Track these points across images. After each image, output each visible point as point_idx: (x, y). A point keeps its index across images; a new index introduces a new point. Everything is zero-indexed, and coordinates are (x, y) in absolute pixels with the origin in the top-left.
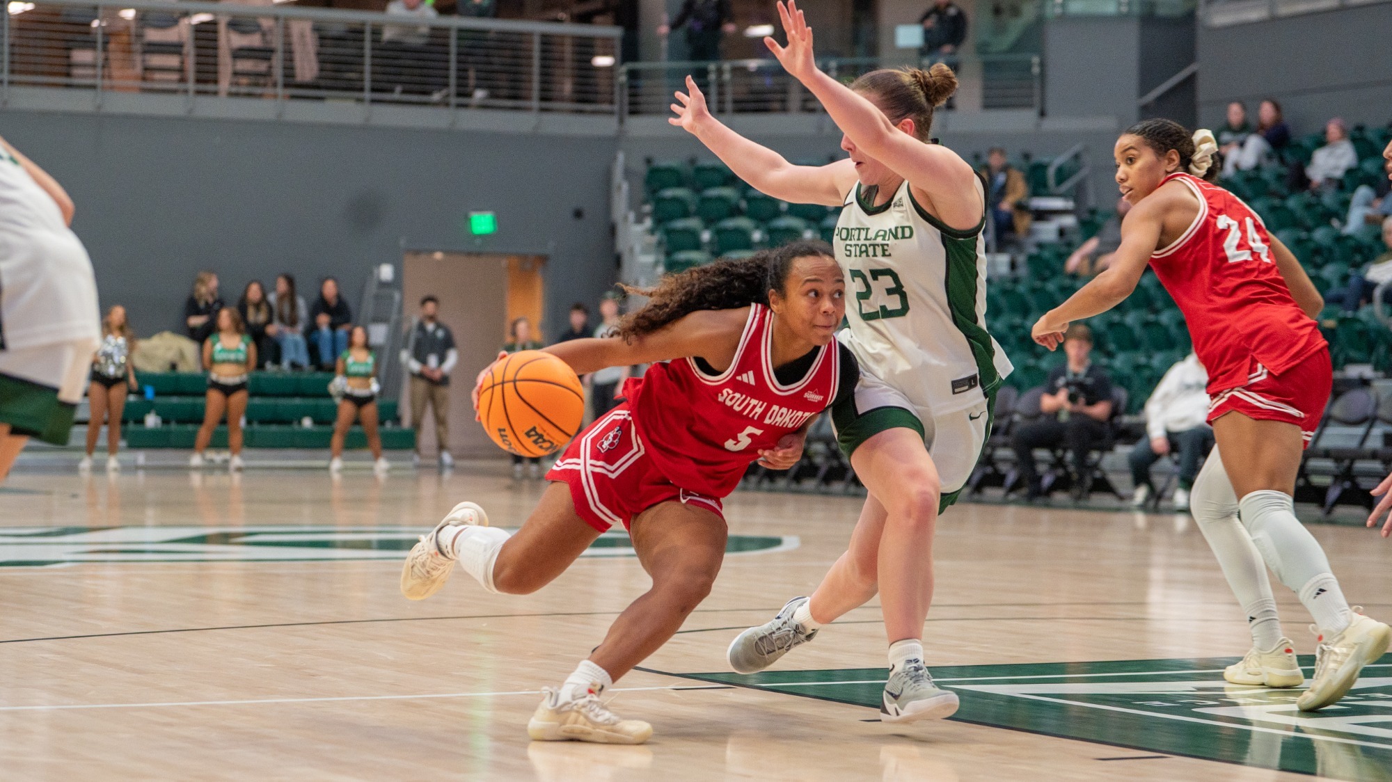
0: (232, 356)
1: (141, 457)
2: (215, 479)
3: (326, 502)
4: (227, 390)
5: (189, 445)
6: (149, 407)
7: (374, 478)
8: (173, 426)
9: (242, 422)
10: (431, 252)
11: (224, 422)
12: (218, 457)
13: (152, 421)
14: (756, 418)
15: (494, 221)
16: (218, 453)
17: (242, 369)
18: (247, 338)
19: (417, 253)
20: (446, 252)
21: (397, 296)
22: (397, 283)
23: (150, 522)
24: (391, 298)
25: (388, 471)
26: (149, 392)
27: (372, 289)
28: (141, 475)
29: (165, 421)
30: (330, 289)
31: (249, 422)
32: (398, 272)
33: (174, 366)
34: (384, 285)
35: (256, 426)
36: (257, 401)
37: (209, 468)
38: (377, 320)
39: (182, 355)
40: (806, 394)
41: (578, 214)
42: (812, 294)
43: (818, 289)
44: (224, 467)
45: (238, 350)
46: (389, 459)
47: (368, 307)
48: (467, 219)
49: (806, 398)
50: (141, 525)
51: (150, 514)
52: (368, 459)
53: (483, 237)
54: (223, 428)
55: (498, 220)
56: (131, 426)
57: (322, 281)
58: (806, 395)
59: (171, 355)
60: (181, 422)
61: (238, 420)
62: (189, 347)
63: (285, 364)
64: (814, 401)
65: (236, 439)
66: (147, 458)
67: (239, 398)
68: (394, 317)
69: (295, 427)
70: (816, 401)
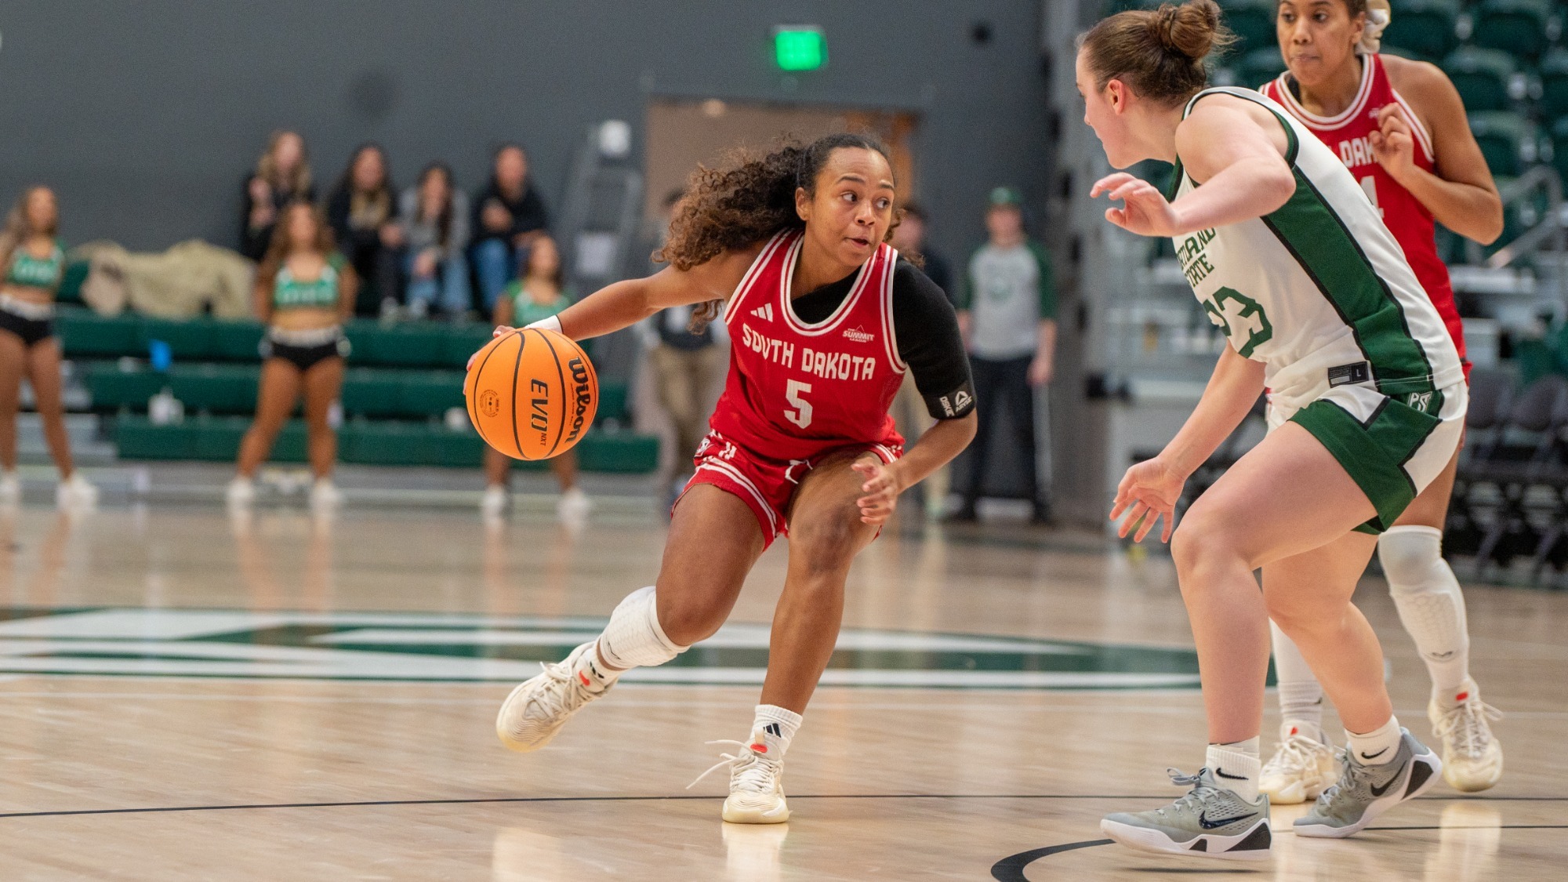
0: (310, 295)
1: (140, 478)
2: (280, 524)
3: (473, 570)
4: (303, 358)
5: (225, 454)
6: (157, 383)
7: (559, 528)
8: (204, 421)
9: (334, 415)
10: (699, 99)
11: (298, 413)
12: (286, 480)
13: (164, 409)
14: (790, 366)
15: (821, 46)
16: (287, 470)
17: (330, 317)
18: (339, 258)
19: (673, 101)
20: (729, 101)
21: (633, 183)
22: (634, 158)
23: (154, 600)
24: (621, 186)
25: (592, 515)
26: (161, 355)
27: (586, 170)
28: (140, 515)
29: (190, 411)
30: (511, 166)
31: (348, 415)
32: (637, 140)
33: (207, 307)
34: (608, 161)
35: (361, 426)
36: (364, 376)
37: (267, 503)
38: (595, 227)
39: (223, 286)
40: (845, 332)
41: (982, 34)
42: (849, 198)
43: (857, 190)
44: (300, 501)
45: (320, 283)
46: (590, 492)
47: (577, 204)
48: (770, 41)
49: (847, 338)
50: (136, 606)
51: (156, 585)
52: (547, 491)
53: (801, 75)
54: (297, 427)
55: (831, 45)
56: (125, 419)
57: (496, 151)
58: (846, 334)
59: (203, 286)
60: (219, 412)
61: (324, 413)
62: (236, 271)
63: (417, 306)
64: (862, 341)
65: (324, 448)
66: (154, 480)
67: (326, 374)
68: (627, 222)
69: (433, 428)
70: (865, 341)
